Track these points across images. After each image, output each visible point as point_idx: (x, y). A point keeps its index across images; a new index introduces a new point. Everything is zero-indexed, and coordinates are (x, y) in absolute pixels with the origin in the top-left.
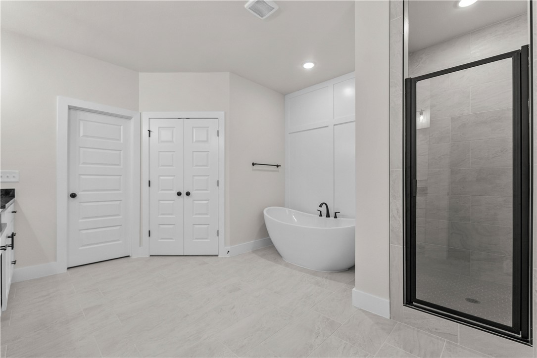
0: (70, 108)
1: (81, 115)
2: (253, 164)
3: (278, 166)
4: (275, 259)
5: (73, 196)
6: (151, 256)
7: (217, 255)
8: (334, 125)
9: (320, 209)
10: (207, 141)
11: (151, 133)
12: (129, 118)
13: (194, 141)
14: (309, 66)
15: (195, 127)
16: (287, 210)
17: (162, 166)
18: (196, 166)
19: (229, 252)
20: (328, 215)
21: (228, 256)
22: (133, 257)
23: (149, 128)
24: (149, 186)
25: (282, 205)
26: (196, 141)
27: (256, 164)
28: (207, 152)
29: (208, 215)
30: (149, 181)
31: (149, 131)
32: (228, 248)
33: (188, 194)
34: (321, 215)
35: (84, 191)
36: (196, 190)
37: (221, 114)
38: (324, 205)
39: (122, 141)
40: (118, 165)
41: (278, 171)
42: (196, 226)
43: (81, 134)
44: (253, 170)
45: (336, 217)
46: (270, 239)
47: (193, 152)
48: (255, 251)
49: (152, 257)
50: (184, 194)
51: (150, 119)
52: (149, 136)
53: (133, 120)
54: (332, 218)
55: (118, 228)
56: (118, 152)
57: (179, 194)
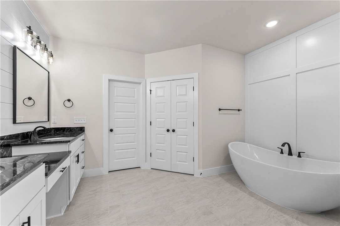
0: (109, 80)
1: (115, 84)
2: (220, 110)
3: (239, 110)
4: (239, 186)
5: (111, 130)
6: (152, 168)
7: (193, 175)
8: (297, 74)
9: (282, 148)
10: (186, 95)
11: (152, 91)
12: (140, 83)
13: (177, 95)
14: (272, 24)
15: (178, 86)
16: (248, 145)
17: (158, 112)
18: (179, 112)
19: (201, 173)
20: (290, 154)
21: (201, 176)
22: (142, 168)
23: (151, 89)
24: (151, 125)
25: (243, 141)
26: (179, 95)
27: (222, 109)
28: (186, 102)
29: (187, 146)
30: (151, 122)
31: (151, 90)
32: (201, 171)
33: (174, 131)
34: (282, 153)
35: (117, 128)
36: (179, 128)
37: (195, 75)
38: (286, 145)
39: (136, 98)
40: (134, 112)
41: (239, 114)
42: (179, 153)
43: (115, 95)
44: (220, 114)
45: (299, 156)
46: (233, 165)
47: (177, 102)
48: (221, 175)
49: (153, 170)
50: (171, 131)
51: (151, 82)
52: (151, 94)
53: (141, 84)
54: (295, 157)
55: (134, 150)
56: (134, 104)
57: (168, 131)
